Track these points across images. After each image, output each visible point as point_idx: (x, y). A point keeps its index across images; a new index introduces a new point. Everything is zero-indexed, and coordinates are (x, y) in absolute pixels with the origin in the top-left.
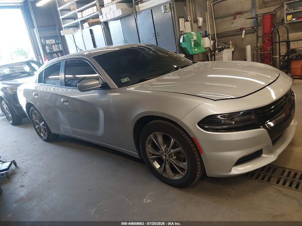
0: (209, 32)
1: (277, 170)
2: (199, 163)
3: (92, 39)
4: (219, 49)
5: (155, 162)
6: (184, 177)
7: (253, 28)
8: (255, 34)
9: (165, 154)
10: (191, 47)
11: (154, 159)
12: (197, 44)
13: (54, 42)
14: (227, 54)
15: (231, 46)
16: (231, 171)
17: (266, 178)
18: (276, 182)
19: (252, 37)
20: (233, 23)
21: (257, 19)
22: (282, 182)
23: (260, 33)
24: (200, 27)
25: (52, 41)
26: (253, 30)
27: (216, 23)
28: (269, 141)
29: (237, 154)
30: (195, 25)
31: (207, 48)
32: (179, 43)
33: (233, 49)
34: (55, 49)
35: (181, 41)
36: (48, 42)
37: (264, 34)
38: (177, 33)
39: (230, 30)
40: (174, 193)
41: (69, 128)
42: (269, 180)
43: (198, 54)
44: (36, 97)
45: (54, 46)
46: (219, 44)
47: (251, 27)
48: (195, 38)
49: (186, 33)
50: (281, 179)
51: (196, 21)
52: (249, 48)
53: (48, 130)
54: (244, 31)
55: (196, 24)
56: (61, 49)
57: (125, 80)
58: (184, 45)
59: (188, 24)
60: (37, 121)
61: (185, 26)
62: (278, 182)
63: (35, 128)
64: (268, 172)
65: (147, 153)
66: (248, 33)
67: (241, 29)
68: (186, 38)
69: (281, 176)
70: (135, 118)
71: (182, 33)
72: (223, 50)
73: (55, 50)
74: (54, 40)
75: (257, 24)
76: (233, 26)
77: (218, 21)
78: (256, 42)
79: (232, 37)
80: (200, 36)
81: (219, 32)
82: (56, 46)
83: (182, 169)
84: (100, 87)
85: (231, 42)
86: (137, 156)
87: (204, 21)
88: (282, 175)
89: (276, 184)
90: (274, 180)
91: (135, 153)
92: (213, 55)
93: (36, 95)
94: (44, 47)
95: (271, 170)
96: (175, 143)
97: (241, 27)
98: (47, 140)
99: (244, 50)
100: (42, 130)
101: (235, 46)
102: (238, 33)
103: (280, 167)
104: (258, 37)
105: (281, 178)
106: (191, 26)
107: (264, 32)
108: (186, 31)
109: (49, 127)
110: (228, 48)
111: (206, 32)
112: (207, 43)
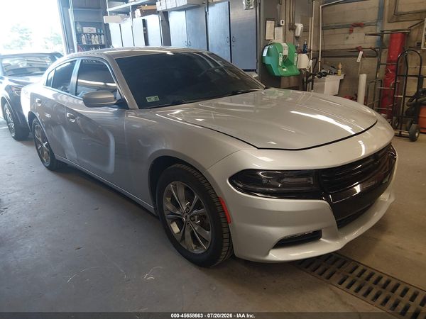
0: (311, 46)
1: (346, 264)
2: (226, 236)
3: (144, 34)
4: (320, 73)
5: (175, 223)
6: (206, 252)
7: (374, 49)
8: (377, 59)
9: (186, 214)
10: (278, 65)
11: (173, 220)
12: (287, 62)
13: (95, 31)
14: (332, 83)
15: (340, 71)
16: (268, 254)
17: (327, 273)
18: (338, 281)
19: (371, 63)
20: (347, 38)
21: (382, 37)
22: (347, 283)
23: (384, 59)
24: (297, 38)
25: (92, 30)
26: (374, 53)
27: (323, 35)
28: (332, 221)
29: (280, 232)
30: (290, 34)
31: (303, 69)
32: (262, 58)
33: (342, 77)
34: (95, 40)
35: (265, 54)
36: (86, 30)
37: (389, 61)
38: (261, 41)
39: (341, 47)
40: (190, 272)
41: (76, 156)
42: (328, 278)
43: (289, 77)
44: (40, 105)
45: (93, 37)
46: (324, 66)
47: (371, 48)
48: (286, 52)
49: (273, 43)
50: (348, 280)
51: (293, 28)
52: (363, 78)
53: (51, 153)
54: (361, 53)
55: (292, 32)
56: (103, 42)
57: (152, 99)
58: (268, 61)
59: (280, 31)
60: (40, 140)
61: (274, 33)
62: (341, 283)
63: (37, 148)
64: (332, 264)
65: (164, 208)
66: (367, 57)
67: (358, 49)
68: (271, 51)
69: (349, 275)
70: (151, 156)
71: (267, 43)
72: (325, 76)
73: (94, 43)
74: (94, 29)
75: (381, 45)
76: (347, 42)
77: (327, 32)
78: (376, 70)
79: (343, 59)
80: (294, 50)
81: (327, 48)
82: (97, 36)
83: (205, 241)
84: (115, 104)
85: (340, 66)
86: (153, 211)
87: (306, 30)
88: (351, 272)
89: (336, 284)
90: (336, 278)
91: (151, 207)
92: (310, 81)
93: (40, 102)
94: (79, 35)
95: (338, 263)
96: (199, 201)
97: (358, 46)
98: (50, 168)
99: (357, 80)
100: (45, 153)
101: (346, 72)
102: (352, 54)
103: (353, 260)
104: (379, 64)
105: (348, 277)
106: (285, 34)
107: (389, 57)
108: (275, 41)
109: (53, 150)
110: (335, 74)
111: (305, 46)
112: (305, 62)
